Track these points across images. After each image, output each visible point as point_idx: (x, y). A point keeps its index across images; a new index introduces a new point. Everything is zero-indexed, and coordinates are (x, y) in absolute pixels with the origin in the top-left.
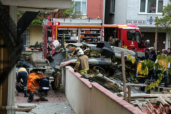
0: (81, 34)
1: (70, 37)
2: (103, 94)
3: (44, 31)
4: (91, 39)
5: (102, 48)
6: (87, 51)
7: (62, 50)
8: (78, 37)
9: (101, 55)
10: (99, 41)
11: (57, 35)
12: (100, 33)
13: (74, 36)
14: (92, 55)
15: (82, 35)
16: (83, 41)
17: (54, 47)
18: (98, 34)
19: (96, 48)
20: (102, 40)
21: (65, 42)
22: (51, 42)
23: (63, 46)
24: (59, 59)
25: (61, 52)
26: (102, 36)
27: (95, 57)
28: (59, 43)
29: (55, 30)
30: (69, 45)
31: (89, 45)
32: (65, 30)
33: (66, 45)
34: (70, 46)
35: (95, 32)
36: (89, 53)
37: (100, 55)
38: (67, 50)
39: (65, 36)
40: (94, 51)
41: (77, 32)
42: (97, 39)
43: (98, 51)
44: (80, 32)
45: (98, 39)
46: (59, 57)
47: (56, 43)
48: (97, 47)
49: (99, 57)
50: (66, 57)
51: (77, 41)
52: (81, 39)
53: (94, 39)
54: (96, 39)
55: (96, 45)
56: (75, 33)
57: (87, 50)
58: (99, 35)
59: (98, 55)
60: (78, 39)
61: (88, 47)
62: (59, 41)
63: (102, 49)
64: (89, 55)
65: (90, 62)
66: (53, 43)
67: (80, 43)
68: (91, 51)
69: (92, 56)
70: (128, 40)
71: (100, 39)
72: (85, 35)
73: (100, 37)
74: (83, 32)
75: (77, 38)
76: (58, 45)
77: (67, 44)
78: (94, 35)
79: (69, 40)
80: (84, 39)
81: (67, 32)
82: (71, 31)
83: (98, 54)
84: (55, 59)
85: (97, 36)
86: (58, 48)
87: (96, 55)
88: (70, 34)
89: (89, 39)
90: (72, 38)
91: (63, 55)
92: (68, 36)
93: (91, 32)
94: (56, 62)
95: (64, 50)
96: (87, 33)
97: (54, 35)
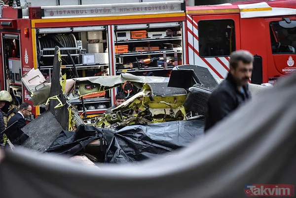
0: (116, 44)
1: (81, 57)
4: (152, 56)
5: (187, 87)
6: (138, 102)
7: (56, 102)
8: (106, 55)
9: (187, 111)
10: (179, 63)
11: (38, 50)
12: (180, 38)
13: (93, 53)
14: (154, 112)
15: (120, 47)
16: (126, 66)
17: (29, 93)
18: (173, 38)
19: (169, 90)
20: (188, 62)
21: (65, 76)
22: (19, 76)
23: (56, 88)
24: (45, 132)
25: (50, 107)
26: (188, 45)
27: (168, 118)
28: (42, 78)
30: (78, 83)
31: (143, 79)
32: (63, 33)
33: (67, 83)
34: (82, 88)
35: (164, 35)
36: (147, 105)
37: (183, 110)
39: (62, 52)
40: (163, 98)
41: (104, 37)
42: (172, 55)
43: (175, 98)
44: (112, 38)
45: (176, 55)
46: (46, 127)
47: (34, 80)
48: (170, 84)
49: (180, 117)
50: (70, 126)
51: (106, 67)
52: (118, 61)
53: (162, 55)
54: (168, 55)
55: (166, 80)
56: (98, 42)
57: (138, 98)
58: (177, 43)
59: (176, 112)
60: (106, 62)
61: (141, 85)
62: (45, 73)
63: (188, 92)
64: (147, 112)
66: (25, 80)
67: (115, 76)
68: (151, 99)
69: (158, 117)
71: (179, 55)
72: (132, 46)
73: (180, 49)
74: (124, 35)
75: (106, 59)
76: (42, 86)
77: (71, 81)
78: (161, 45)
79: (78, 67)
80: (127, 60)
81: (70, 38)
82: (83, 36)
83: (177, 107)
84: (34, 134)
85: (169, 47)
87: (168, 113)
88: (79, 45)
89: (146, 57)
90: (88, 60)
91: (59, 119)
92: (74, 52)
93: (150, 35)
94: (36, 144)
95: (61, 103)
96: (135, 40)
97: (26, 52)
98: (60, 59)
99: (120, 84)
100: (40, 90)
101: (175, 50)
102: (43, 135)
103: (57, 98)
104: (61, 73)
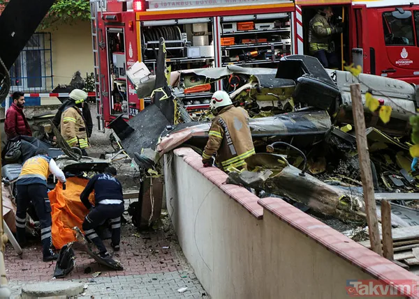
0: (221, 37)
1: (186, 50)
2: (301, 234)
3: (96, 35)
4: (259, 49)
5: (295, 79)
6: (244, 94)
7: (161, 94)
8: (212, 47)
9: (295, 103)
10: (288, 53)
11: (142, 43)
12: (289, 29)
13: (198, 45)
14: (262, 105)
15: (226, 40)
16: (232, 59)
17: (134, 87)
18: (282, 30)
19: (276, 82)
20: (297, 52)
21: (169, 68)
22: (123, 71)
23: (161, 81)
24: (151, 125)
25: (155, 100)
26: (297, 36)
27: (275, 111)
28: (147, 71)
29: (133, 28)
30: (183, 75)
31: (251, 71)
32: (167, 26)
33: (172, 76)
34: (187, 81)
35: (272, 26)
36: (254, 98)
37: (291, 102)
38: (177, 92)
39: (167, 45)
40: (271, 90)
41: (210, 29)
42: (280, 47)
43: (283, 90)
44: (218, 30)
45: (284, 47)
46: (151, 120)
47: (139, 73)
48: (278, 76)
49: (288, 109)
50: (175, 119)
51: (211, 60)
52: (224, 53)
53: (270, 48)
54: (276, 47)
55: (274, 71)
56: (203, 34)
57: (245, 90)
58: (286, 35)
59: (284, 104)
60: (212, 55)
61: (248, 76)
62: (150, 66)
63: (297, 82)
64: (254, 104)
65: (257, 128)
66: (129, 73)
67: (221, 68)
68: (258, 90)
69: (263, 109)
70: (387, 43)
71: (288, 47)
72: (238, 39)
73: (289, 40)
74: (230, 27)
75: (211, 51)
76: (147, 79)
77: (176, 73)
78: (268, 36)
79: (182, 60)
80: (233, 53)
81: (174, 31)
82: (188, 29)
83: (285, 99)
84: (139, 128)
85: (277, 39)
86: (146, 89)
87: (276, 105)
88: (184, 38)
89: (253, 50)
90: (193, 53)
91: (164, 111)
92: (179, 45)
93: (258, 26)
94: (141, 137)
95: (166, 95)
96: (242, 32)
97: (130, 45)
98: (165, 51)
99: (226, 76)
100: (145, 83)
101: (283, 41)
102: (148, 128)
103: (162, 90)
104: (166, 65)
